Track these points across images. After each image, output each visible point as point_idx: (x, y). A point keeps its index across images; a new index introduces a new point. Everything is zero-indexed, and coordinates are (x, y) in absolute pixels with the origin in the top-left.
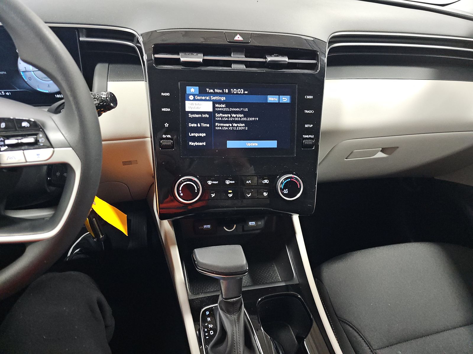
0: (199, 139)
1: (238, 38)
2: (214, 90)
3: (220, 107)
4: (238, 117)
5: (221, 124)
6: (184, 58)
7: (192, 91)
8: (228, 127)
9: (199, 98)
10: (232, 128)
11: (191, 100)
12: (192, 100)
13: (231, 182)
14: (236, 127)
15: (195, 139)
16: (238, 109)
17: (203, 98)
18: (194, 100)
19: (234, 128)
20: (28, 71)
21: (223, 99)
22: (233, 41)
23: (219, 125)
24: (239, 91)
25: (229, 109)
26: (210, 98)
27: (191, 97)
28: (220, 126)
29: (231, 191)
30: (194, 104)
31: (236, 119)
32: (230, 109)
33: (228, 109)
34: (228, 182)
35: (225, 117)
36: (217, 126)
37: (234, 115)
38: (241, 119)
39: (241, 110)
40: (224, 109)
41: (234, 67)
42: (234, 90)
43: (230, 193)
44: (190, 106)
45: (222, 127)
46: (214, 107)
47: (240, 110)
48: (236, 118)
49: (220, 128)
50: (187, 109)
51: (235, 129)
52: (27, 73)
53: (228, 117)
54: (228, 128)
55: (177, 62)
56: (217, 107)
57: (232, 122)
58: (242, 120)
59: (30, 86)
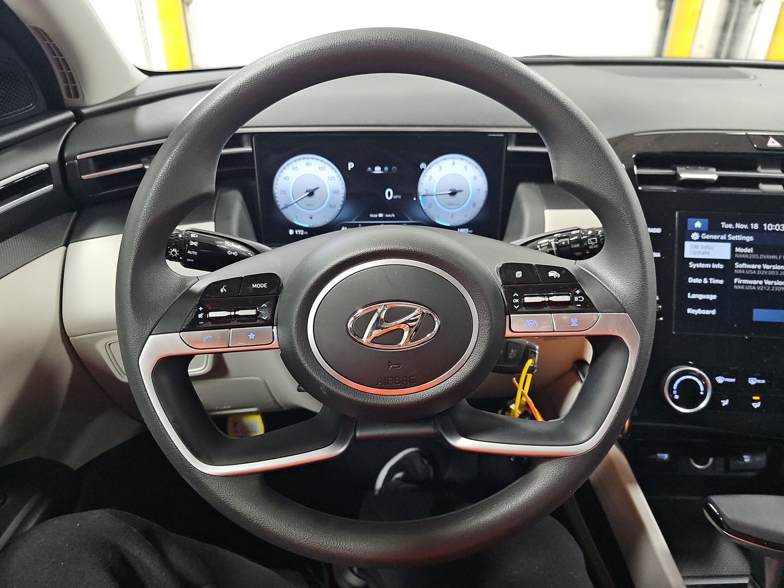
0: (705, 304)
1: (773, 143)
2: (734, 225)
3: (744, 253)
4: (775, 270)
5: (744, 281)
6: (686, 174)
7: (696, 227)
8: (756, 285)
9: (708, 237)
10: (764, 288)
11: (693, 240)
12: (697, 241)
13: (760, 381)
14: (771, 286)
15: (697, 304)
16: (774, 257)
17: (715, 237)
18: (700, 240)
19: (767, 288)
20: (429, 195)
21: (749, 239)
22: (765, 148)
23: (740, 281)
24: (778, 226)
25: (759, 256)
26: (727, 237)
27: (695, 236)
28: (742, 284)
29: (758, 398)
30: (700, 247)
31: (771, 273)
32: (761, 256)
33: (756, 256)
34: (752, 381)
35: (751, 269)
36: (737, 284)
37: (766, 266)
38: (779, 273)
39: (780, 257)
40: (749, 256)
41: (765, 188)
42: (769, 225)
43: (756, 401)
44: (692, 249)
45: (745, 285)
46: (733, 252)
47: (778, 257)
48: (769, 271)
49: (743, 287)
50: (687, 255)
51: (768, 290)
52: (427, 198)
53: (757, 270)
54: (756, 288)
55: (673, 180)
56: (738, 253)
57: (762, 278)
58: (781, 274)
59: (426, 215)
